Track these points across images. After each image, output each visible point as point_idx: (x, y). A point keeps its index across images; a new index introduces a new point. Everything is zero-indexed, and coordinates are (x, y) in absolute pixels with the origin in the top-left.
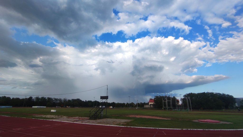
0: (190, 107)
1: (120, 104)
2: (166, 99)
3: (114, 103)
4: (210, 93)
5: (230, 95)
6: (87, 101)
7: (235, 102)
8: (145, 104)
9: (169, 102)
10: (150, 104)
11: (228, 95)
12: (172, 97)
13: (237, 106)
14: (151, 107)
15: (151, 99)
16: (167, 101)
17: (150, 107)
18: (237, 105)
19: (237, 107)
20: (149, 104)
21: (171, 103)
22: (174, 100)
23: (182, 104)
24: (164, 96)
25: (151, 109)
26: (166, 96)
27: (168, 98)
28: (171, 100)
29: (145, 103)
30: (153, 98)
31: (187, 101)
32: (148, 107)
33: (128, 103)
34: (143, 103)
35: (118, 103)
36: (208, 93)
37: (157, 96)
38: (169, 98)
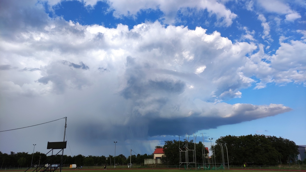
0: (226, 162)
1: (94, 157)
2: (185, 148)
3: (80, 156)
4: (260, 136)
5: (290, 140)
6: (16, 153)
7: (298, 153)
8: (146, 157)
9: (190, 153)
10: (157, 158)
11: (287, 141)
12: (197, 143)
13: (301, 160)
14: (157, 164)
15: (158, 147)
16: (186, 151)
17: (155, 163)
18: (299, 157)
19: (299, 160)
20: (155, 158)
21: (194, 155)
22: (200, 149)
23: (213, 156)
24: (183, 141)
25: (157, 166)
26: (187, 142)
27: (189, 145)
28: (195, 148)
29: (146, 155)
30: (162, 146)
31: (222, 151)
32: (152, 163)
33: (111, 157)
34: (143, 155)
35: (90, 157)
36: (256, 137)
37: (168, 142)
38: (191, 145)
